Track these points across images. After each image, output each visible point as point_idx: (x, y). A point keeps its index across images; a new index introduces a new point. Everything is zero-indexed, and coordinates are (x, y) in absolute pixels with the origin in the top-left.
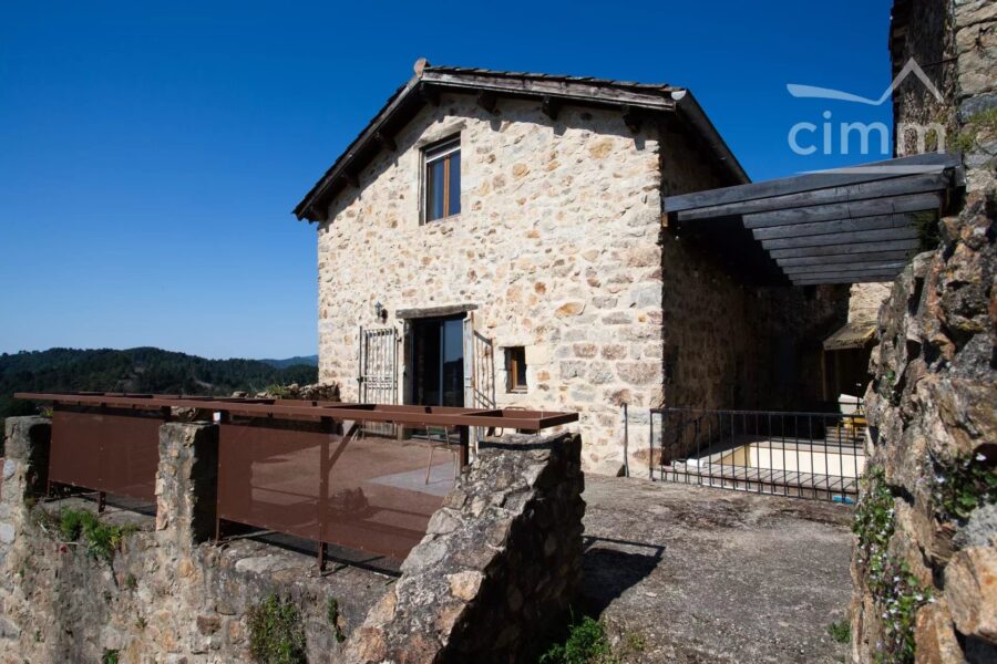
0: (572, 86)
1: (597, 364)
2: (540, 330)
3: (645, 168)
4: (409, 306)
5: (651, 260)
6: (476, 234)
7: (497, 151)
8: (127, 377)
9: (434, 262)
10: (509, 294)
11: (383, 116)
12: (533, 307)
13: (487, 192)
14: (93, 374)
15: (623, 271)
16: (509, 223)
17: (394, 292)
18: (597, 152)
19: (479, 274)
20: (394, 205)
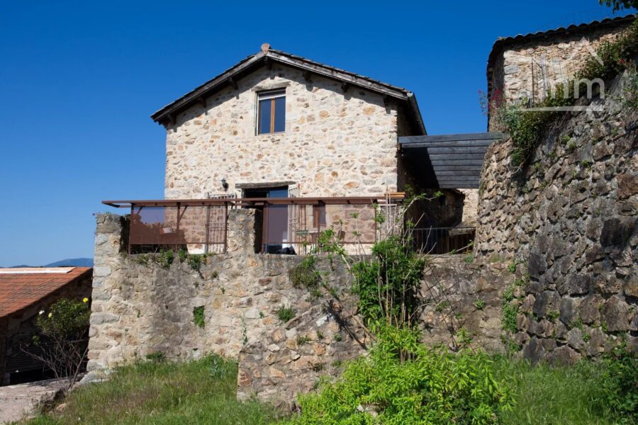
0: (359, 79)
3: (390, 123)
4: (246, 181)
5: (392, 164)
6: (295, 144)
7: (310, 102)
9: (265, 156)
10: (316, 176)
11: (236, 70)
12: (331, 184)
13: (303, 122)
15: (379, 168)
16: (317, 140)
17: (234, 173)
18: (367, 111)
19: (297, 166)
20: (236, 122)
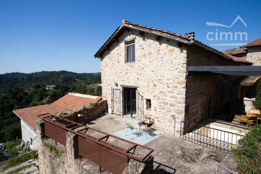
0: (163, 33)
1: (169, 107)
2: (155, 96)
3: (183, 58)
4: (123, 84)
5: (183, 83)
6: (139, 68)
7: (144, 47)
8: (59, 78)
9: (129, 74)
10: (147, 86)
11: (115, 34)
12: (153, 90)
13: (142, 58)
14: (52, 78)
15: (176, 85)
16: (147, 67)
17: (119, 79)
18: (170, 51)
19: (140, 79)
20: (119, 57)
